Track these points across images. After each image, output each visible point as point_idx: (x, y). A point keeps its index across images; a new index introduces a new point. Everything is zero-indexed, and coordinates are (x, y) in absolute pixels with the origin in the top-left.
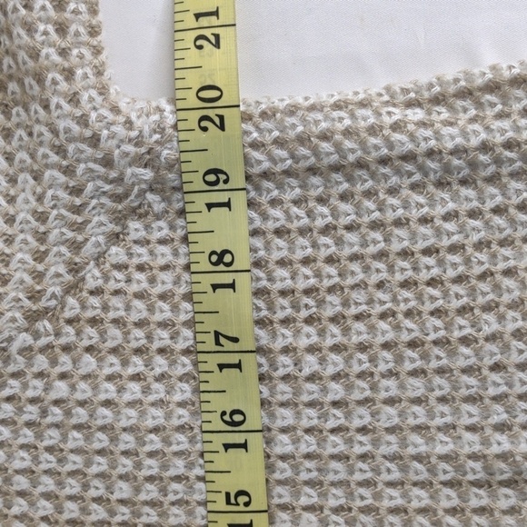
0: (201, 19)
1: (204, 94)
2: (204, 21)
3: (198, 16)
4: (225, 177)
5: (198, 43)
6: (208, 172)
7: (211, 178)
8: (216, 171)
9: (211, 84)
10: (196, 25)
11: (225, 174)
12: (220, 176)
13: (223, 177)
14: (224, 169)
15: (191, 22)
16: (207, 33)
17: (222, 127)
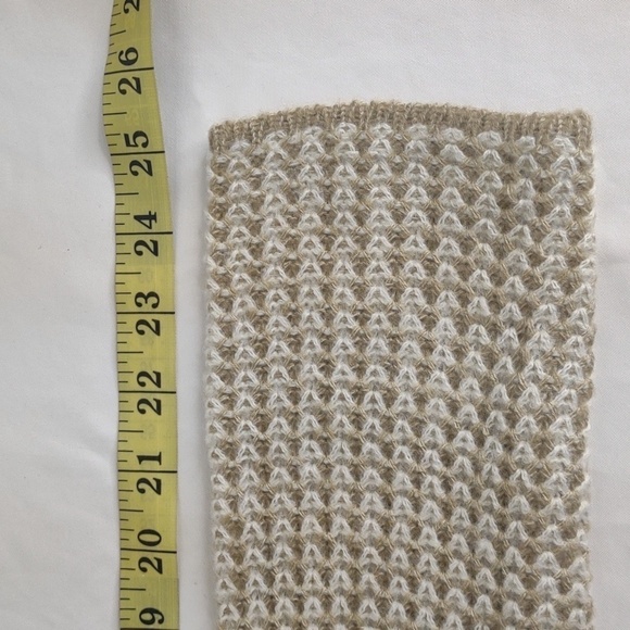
0: (144, 462)
1: (144, 537)
2: (147, 465)
3: (141, 459)
4: (160, 617)
5: (141, 486)
6: (145, 611)
7: (148, 617)
8: (152, 611)
9: (152, 528)
10: (138, 467)
11: (161, 614)
12: (156, 616)
13: (158, 617)
14: (160, 610)
15: (135, 465)
16: (150, 477)
17: (160, 570)
